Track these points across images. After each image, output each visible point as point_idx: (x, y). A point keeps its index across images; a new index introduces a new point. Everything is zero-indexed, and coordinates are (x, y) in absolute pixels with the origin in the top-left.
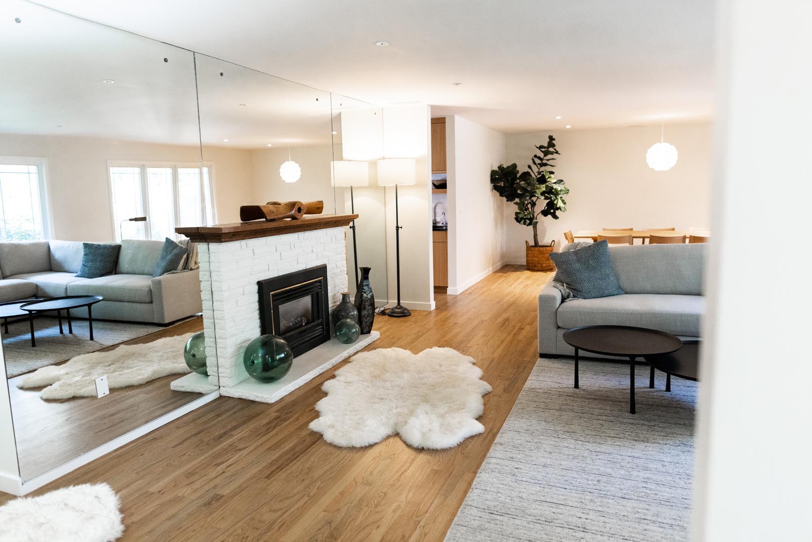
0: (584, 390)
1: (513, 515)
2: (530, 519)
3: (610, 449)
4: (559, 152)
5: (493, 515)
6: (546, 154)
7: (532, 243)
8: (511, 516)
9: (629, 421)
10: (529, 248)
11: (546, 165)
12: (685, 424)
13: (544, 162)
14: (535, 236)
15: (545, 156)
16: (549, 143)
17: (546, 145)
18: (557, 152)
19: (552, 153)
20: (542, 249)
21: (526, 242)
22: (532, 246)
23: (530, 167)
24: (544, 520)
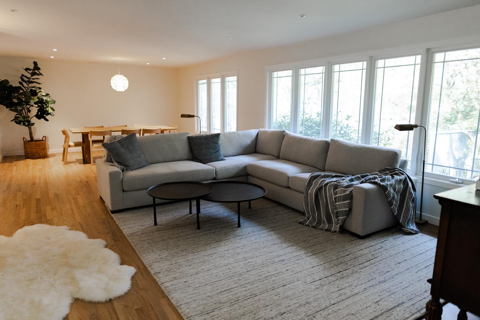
0: (161, 225)
1: (218, 308)
2: (228, 304)
3: (213, 251)
4: (43, 74)
5: (209, 314)
6: (33, 74)
7: (28, 138)
8: (218, 309)
9: (203, 233)
10: (26, 143)
11: (32, 82)
12: (225, 227)
13: (31, 80)
14: (31, 134)
15: (32, 76)
16: (34, 67)
17: (32, 68)
18: (41, 74)
19: (38, 75)
20: (38, 142)
21: (23, 138)
22: (28, 141)
23: (20, 83)
24: (234, 301)
